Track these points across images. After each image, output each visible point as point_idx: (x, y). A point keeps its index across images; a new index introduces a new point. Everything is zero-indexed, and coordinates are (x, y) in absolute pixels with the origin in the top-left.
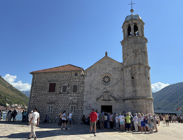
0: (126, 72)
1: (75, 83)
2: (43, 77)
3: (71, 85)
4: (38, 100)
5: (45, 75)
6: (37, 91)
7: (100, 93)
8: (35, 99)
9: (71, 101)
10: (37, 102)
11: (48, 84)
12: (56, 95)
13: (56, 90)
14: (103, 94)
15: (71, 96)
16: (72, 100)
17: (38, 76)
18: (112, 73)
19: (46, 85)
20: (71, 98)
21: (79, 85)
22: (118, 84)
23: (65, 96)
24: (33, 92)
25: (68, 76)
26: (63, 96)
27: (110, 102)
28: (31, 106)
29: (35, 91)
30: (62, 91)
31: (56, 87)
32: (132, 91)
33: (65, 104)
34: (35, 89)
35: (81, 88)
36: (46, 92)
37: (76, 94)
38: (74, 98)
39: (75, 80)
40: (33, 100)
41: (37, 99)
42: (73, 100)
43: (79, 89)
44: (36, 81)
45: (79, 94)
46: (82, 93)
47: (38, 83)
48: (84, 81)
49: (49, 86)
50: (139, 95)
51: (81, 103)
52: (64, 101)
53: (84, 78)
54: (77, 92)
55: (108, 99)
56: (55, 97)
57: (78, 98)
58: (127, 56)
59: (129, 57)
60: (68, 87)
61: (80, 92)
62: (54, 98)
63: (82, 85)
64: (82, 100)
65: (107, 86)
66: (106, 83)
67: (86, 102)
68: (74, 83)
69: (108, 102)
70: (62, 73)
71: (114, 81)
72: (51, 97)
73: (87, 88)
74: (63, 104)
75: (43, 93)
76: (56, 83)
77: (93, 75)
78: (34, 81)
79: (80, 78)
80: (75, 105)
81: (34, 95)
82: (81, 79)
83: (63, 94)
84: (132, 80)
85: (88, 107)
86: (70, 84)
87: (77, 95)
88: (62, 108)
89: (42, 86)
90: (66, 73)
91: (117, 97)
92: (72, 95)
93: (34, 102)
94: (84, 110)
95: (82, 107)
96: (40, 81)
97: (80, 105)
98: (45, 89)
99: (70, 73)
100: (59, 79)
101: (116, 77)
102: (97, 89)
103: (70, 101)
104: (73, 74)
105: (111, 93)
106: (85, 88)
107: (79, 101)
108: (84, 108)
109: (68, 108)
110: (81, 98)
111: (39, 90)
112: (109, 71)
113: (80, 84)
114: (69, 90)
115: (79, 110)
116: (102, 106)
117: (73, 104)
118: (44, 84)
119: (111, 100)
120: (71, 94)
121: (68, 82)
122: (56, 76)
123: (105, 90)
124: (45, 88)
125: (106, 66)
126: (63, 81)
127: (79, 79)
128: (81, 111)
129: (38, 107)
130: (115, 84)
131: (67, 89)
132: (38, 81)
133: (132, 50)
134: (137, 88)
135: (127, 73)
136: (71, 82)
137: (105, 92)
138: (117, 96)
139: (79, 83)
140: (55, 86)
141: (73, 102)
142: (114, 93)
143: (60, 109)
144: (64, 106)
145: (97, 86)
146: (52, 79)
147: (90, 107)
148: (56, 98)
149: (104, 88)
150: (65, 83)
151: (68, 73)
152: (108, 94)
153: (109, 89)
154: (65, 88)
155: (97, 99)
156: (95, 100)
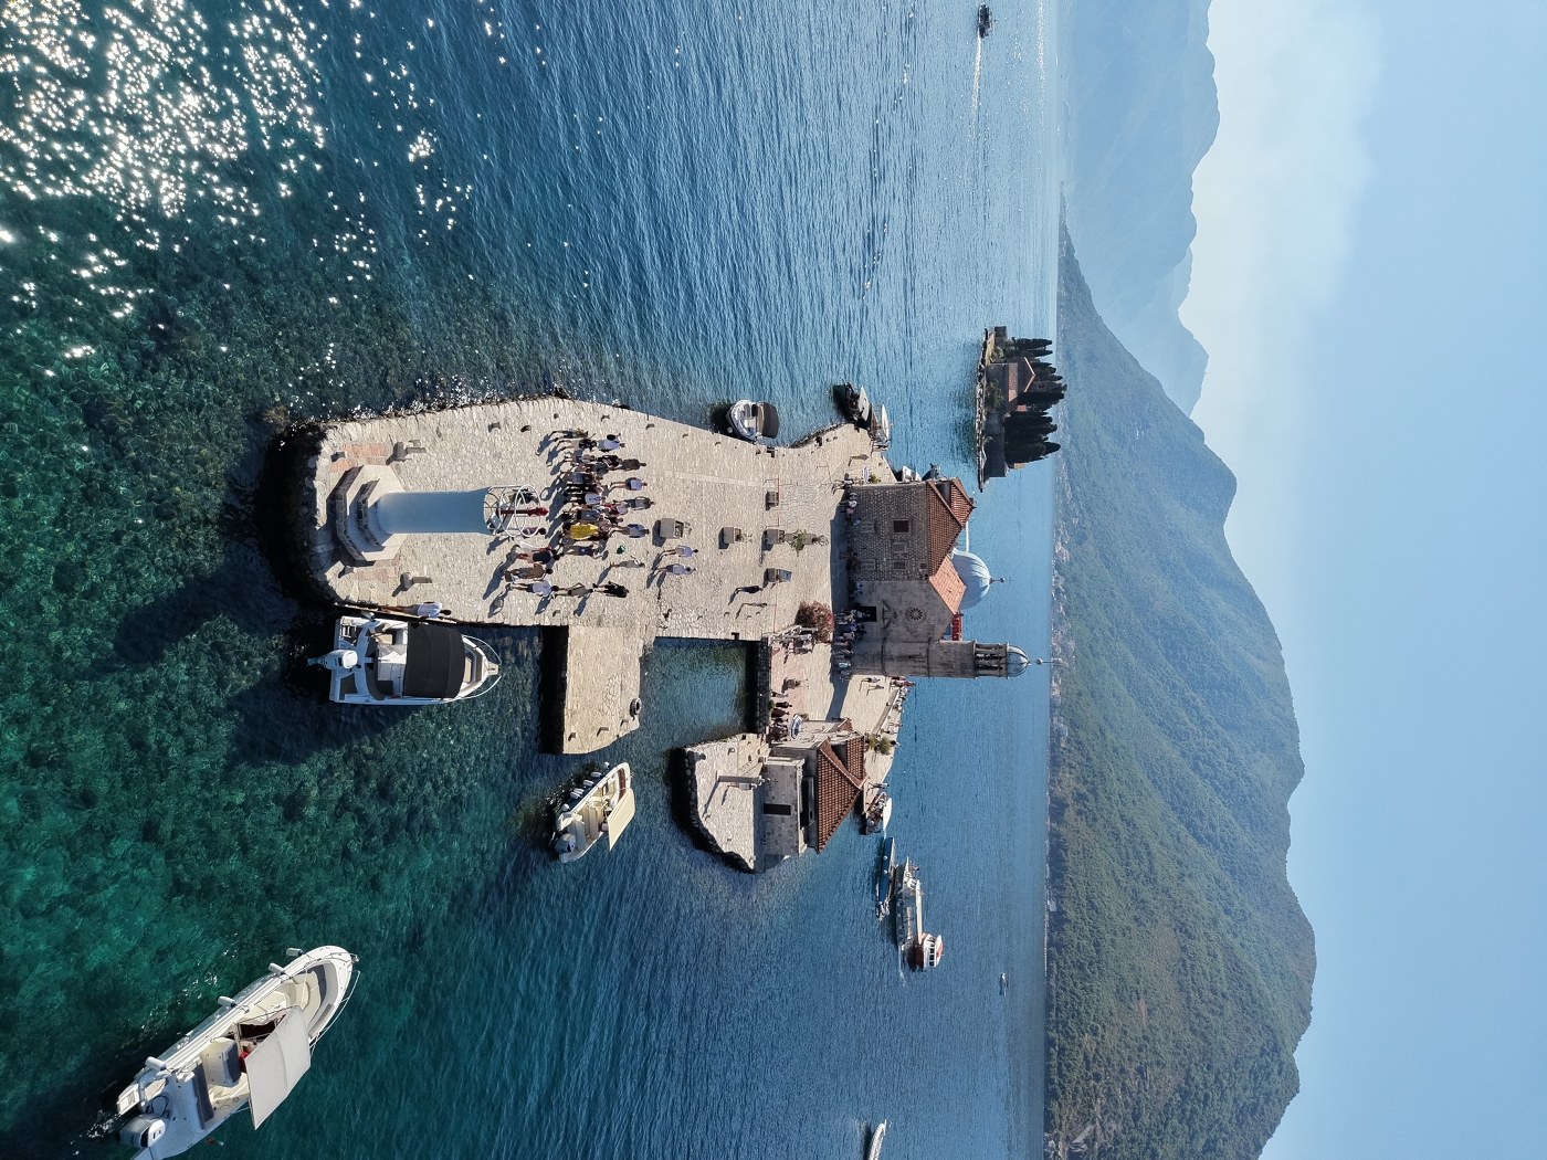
1: (909, 566)
3: (905, 558)
7: (895, 606)
9: (880, 560)
11: (907, 518)
13: (896, 533)
14: (892, 610)
15: (888, 560)
16: (882, 562)
20: (885, 559)
21: (905, 572)
23: (887, 550)
25: (921, 551)
26: (887, 547)
27: (882, 620)
30: (896, 543)
35: (900, 576)
36: (892, 519)
38: (886, 565)
39: (914, 565)
42: (882, 564)
43: (900, 573)
45: (892, 573)
46: (894, 577)
48: (913, 579)
51: (879, 576)
52: (880, 548)
53: (919, 579)
54: (894, 570)
55: (885, 617)
57: (885, 572)
59: (940, 654)
60: (902, 554)
61: (894, 574)
63: (906, 576)
64: (882, 578)
65: (904, 615)
66: (911, 613)
67: (880, 584)
68: (909, 563)
71: (913, 626)
73: (900, 585)
76: (909, 535)
77: (921, 592)
79: (917, 574)
83: (891, 547)
85: (873, 587)
86: (908, 556)
87: (890, 570)
90: (927, 546)
91: (888, 630)
92: (890, 562)
94: (868, 581)
95: (872, 579)
97: (875, 575)
98: (897, 515)
99: (928, 554)
100: (916, 538)
101: (918, 629)
102: (900, 601)
103: (880, 558)
105: (894, 621)
106: (901, 582)
107: (881, 574)
108: (871, 581)
110: (886, 577)
114: (898, 555)
115: (868, 574)
116: (875, 607)
119: (884, 622)
120: (892, 560)
121: (910, 553)
122: (922, 530)
123: (898, 613)
124: (901, 513)
126: (913, 544)
130: (908, 628)
131: (899, 552)
136: (910, 557)
137: (895, 613)
138: (891, 630)
139: (909, 572)
140: (905, 531)
141: (879, 563)
142: (894, 625)
145: (904, 601)
147: (872, 589)
150: (908, 548)
151: (928, 550)
152: (892, 617)
153: (901, 618)
154: (902, 548)
155: (884, 602)
156: (884, 597)
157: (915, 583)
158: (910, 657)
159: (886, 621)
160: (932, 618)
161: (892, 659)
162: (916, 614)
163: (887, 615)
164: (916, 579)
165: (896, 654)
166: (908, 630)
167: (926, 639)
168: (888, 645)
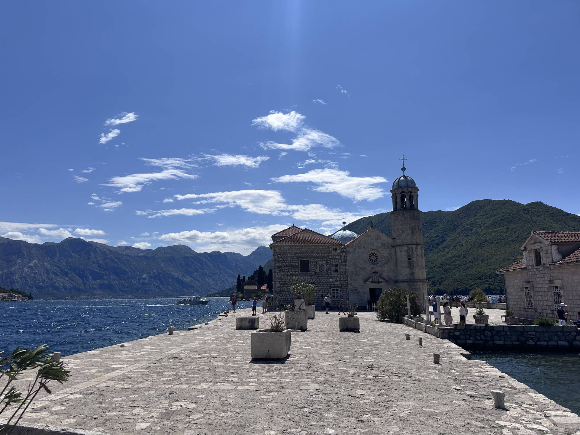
0: (401, 251)
1: (335, 261)
2: (289, 251)
3: (329, 264)
4: (287, 282)
5: (291, 249)
6: (283, 271)
7: (368, 273)
8: (282, 282)
9: (332, 284)
10: (286, 286)
11: (297, 261)
12: (311, 275)
13: (310, 270)
14: (371, 275)
15: (331, 277)
16: (333, 282)
17: (281, 250)
18: (380, 250)
19: (295, 262)
20: (331, 280)
21: (341, 264)
22: (387, 263)
23: (324, 278)
24: (277, 272)
25: (324, 251)
26: (321, 278)
27: (381, 284)
28: (278, 291)
29: (279, 270)
30: (318, 271)
31: (310, 266)
32: (409, 274)
33: (325, 287)
34: (280, 268)
35: (343, 268)
36: (297, 272)
37: (338, 274)
38: (336, 279)
39: (335, 257)
40: (280, 282)
41: (284, 281)
42: (335, 282)
43: (341, 268)
44: (278, 257)
45: (342, 274)
46: (345, 273)
47: (282, 260)
48: (346, 258)
49: (300, 264)
50: (416, 278)
51: (345, 285)
52: (322, 283)
53: (346, 254)
54: (339, 273)
55: (377, 281)
56: (310, 278)
57: (341, 280)
58: (403, 232)
59: (405, 234)
60: (326, 266)
61: (342, 273)
62: (309, 280)
63: (344, 264)
64: (346, 283)
65: (375, 266)
66: (372, 261)
67: (351, 284)
68: (333, 261)
69: (377, 284)
70: (316, 248)
71: (383, 260)
72: (305, 278)
73: (350, 268)
74: (322, 287)
75: (292, 272)
76: (310, 260)
77: (357, 252)
78: (276, 257)
79: (341, 254)
80: (337, 288)
81: (280, 276)
82: (343, 256)
83: (321, 274)
84: (408, 261)
85: (354, 290)
86: (328, 261)
87: (339, 276)
88: (322, 291)
89: (289, 263)
90: (321, 248)
91: (388, 279)
92: (333, 275)
93: (280, 284)
94: (349, 293)
95: (347, 290)
96: (286, 257)
97: (344, 288)
98: (294, 268)
99: (327, 247)
100: (312, 254)
101: (385, 255)
102: (364, 269)
103: (330, 284)
104: (330, 249)
105: (380, 274)
106: (348, 268)
107: (343, 283)
108: (349, 291)
109: (330, 291)
110: (345, 279)
111: (286, 270)
112: (377, 246)
113: (342, 262)
114: (327, 270)
115: (343, 293)
116: (370, 289)
117: (335, 287)
118: (292, 261)
119: (381, 282)
120: (331, 274)
121: (326, 260)
122: (307, 251)
123: (374, 271)
124: (294, 266)
125: (374, 241)
126: (319, 258)
127: (340, 256)
128: (346, 295)
129: (288, 291)
130: (385, 263)
131: (325, 268)
132: (283, 257)
133: (408, 226)
134: (414, 271)
135: (403, 253)
136: (329, 260)
137: (374, 273)
138: (388, 277)
139: (340, 261)
140: (309, 264)
141: (335, 284)
142: (384, 274)
143: (319, 293)
144: (324, 289)
145: (364, 266)
146: (303, 255)
147: (356, 290)
148: (311, 280)
149: (372, 268)
150: (322, 261)
151: (324, 248)
152: (377, 275)
153: (377, 269)
154: (322, 266)
155: (365, 281)
156: (361, 282)
157: (349, 257)
158: (409, 259)
159: (381, 280)
160: (376, 244)
161: (413, 274)
162: (373, 258)
163: (376, 279)
164: (346, 255)
165: (408, 269)
166: (386, 263)
167: (393, 250)
168: (401, 278)
